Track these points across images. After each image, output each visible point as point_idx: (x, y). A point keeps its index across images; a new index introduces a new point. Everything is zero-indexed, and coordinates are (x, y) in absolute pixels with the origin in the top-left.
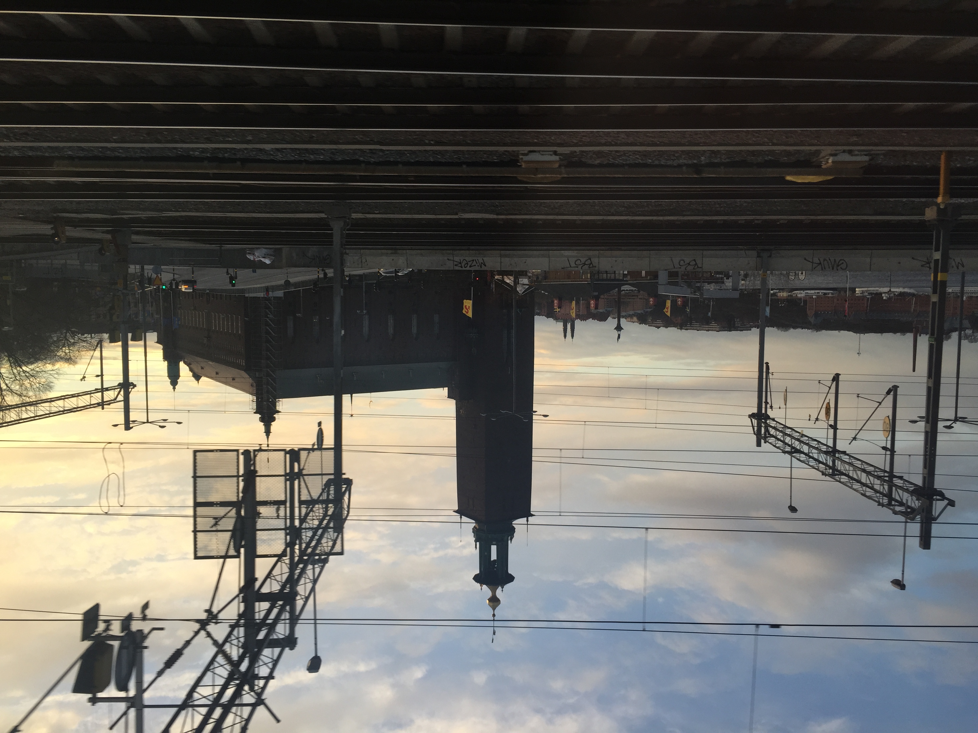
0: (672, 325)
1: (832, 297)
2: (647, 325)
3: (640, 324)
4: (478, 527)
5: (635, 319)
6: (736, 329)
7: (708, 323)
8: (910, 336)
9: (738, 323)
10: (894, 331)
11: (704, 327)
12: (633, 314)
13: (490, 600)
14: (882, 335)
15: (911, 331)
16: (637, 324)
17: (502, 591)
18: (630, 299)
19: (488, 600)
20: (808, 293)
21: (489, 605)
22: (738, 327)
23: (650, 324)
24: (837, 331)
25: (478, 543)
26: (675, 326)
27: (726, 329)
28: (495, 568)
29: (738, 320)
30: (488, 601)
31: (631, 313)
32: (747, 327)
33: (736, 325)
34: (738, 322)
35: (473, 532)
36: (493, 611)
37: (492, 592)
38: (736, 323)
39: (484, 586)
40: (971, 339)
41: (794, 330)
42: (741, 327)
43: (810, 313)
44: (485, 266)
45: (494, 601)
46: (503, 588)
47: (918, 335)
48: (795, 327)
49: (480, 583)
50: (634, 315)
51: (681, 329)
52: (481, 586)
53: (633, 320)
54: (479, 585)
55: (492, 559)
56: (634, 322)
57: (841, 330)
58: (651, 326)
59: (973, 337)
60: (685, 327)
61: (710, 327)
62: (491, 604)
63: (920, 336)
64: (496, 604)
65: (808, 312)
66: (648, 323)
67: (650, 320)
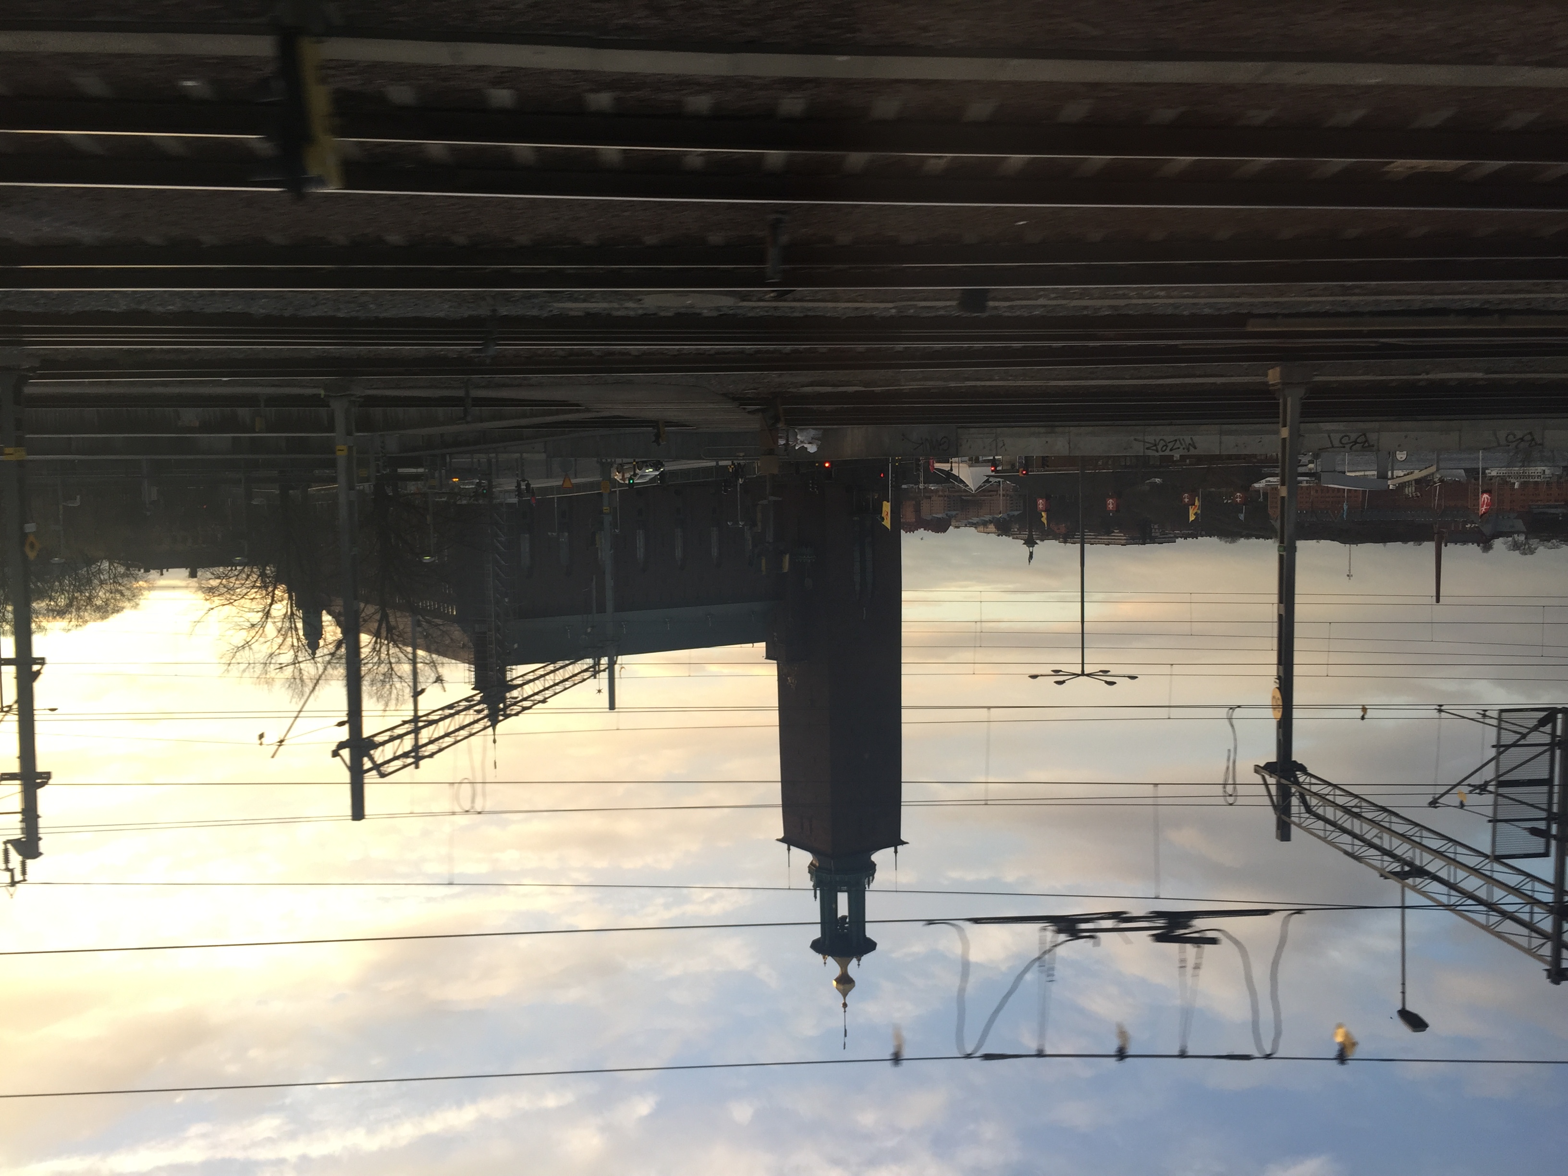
0: (1050, 537)
1: (1307, 488)
2: (1011, 538)
3: (998, 536)
4: (817, 865)
5: (992, 527)
6: (1153, 540)
7: (1108, 533)
8: (1429, 547)
9: (1156, 532)
10: (1404, 538)
11: (1101, 539)
12: (990, 520)
13: (839, 980)
14: (1385, 546)
15: (1430, 539)
16: (993, 536)
17: (859, 965)
18: (985, 496)
19: (836, 980)
20: (1269, 481)
21: (837, 988)
22: (1156, 537)
23: (1015, 536)
24: (1315, 541)
25: (818, 892)
26: (1055, 538)
27: (1138, 541)
28: (846, 928)
29: (1156, 526)
30: (835, 983)
31: (987, 518)
32: (1171, 537)
33: (1153, 534)
34: (1155, 529)
35: (809, 872)
36: (843, 998)
37: (841, 968)
38: (1153, 530)
39: (830, 959)
40: (1524, 549)
41: (1246, 541)
42: (1160, 538)
43: (1274, 512)
44: (1195, 448)
45: (845, 982)
46: (859, 960)
47: (1443, 545)
48: (1248, 536)
49: (822, 954)
50: (991, 522)
51: (1065, 542)
52: (824, 958)
53: (988, 530)
54: (820, 956)
55: (839, 915)
56: (989, 533)
57: (1321, 539)
58: (1017, 538)
59: (1527, 546)
60: (1070, 538)
61: (1112, 539)
62: (841, 987)
63: (1446, 546)
64: (847, 986)
65: (1270, 511)
66: (1012, 534)
67: (1016, 530)
